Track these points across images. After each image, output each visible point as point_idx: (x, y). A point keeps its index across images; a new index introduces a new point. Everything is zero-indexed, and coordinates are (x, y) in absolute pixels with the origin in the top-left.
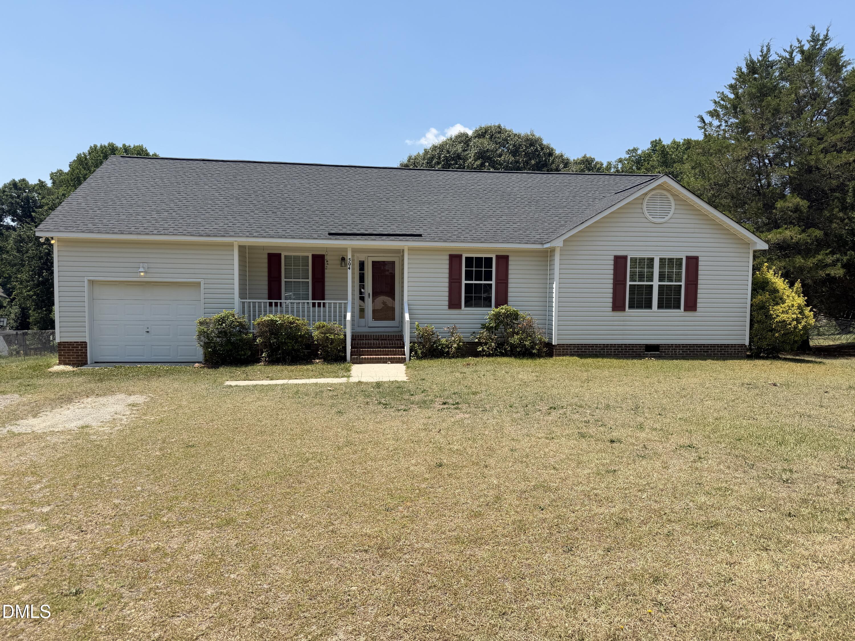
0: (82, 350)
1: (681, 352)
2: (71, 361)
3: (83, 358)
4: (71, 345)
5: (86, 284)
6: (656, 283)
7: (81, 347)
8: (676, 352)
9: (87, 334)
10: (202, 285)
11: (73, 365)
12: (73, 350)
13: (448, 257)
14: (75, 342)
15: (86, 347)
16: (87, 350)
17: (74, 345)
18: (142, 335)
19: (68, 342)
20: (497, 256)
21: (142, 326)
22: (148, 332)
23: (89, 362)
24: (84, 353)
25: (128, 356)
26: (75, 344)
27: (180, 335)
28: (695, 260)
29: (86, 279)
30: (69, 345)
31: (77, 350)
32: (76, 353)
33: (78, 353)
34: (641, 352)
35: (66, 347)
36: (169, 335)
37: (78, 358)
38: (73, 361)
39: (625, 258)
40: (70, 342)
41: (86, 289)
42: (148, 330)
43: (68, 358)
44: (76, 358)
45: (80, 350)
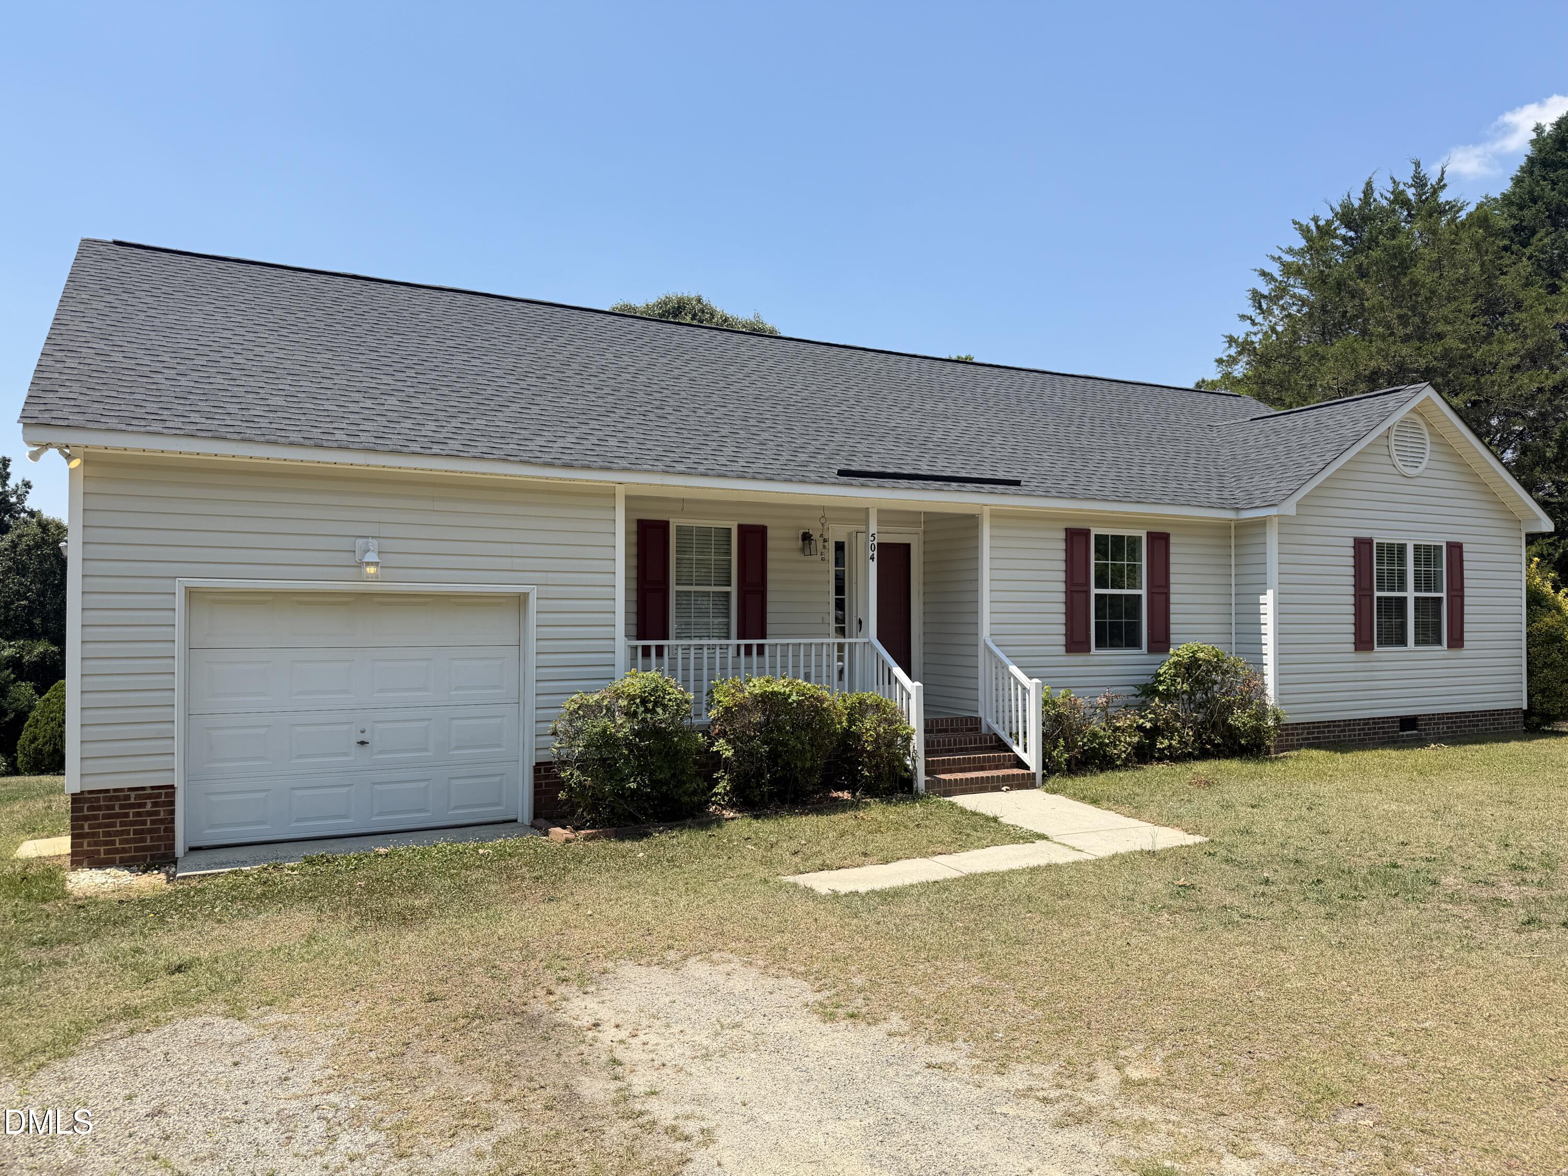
0: (157, 813)
1: (1445, 729)
2: (117, 851)
3: (159, 838)
4: (117, 798)
5: (179, 601)
6: (1411, 594)
7: (155, 804)
8: (1438, 729)
9: (177, 762)
10: (533, 604)
11: (127, 864)
12: (127, 815)
13: (1062, 535)
14: (131, 789)
15: (172, 803)
16: (172, 812)
17: (127, 798)
18: (346, 754)
19: (107, 791)
20: (1149, 534)
21: (346, 727)
22: (362, 743)
23: (180, 849)
24: (162, 821)
25: (298, 820)
26: (133, 794)
27: (457, 748)
28: (1455, 549)
29: (179, 588)
30: (110, 799)
31: (138, 814)
32: (132, 823)
33: (144, 823)
34: (1395, 732)
35: (99, 808)
36: (425, 750)
37: (144, 840)
38: (124, 850)
39: (1369, 542)
40: (115, 790)
41: (179, 617)
42: (362, 738)
43: (106, 843)
44: (135, 841)
45: (149, 814)
